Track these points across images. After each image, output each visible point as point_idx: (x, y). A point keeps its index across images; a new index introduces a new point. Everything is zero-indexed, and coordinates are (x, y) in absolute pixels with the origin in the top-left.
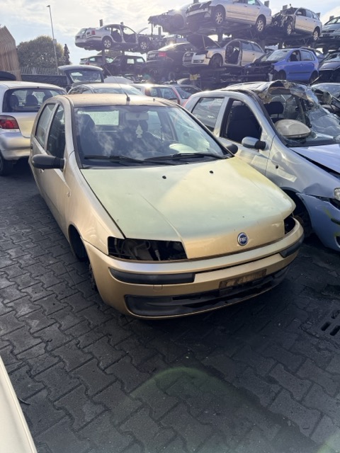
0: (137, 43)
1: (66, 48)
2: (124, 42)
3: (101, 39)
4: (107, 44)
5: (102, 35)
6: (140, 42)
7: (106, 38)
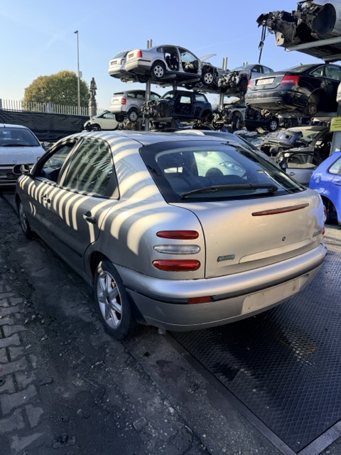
0: (200, 73)
1: (93, 82)
2: (181, 71)
3: (150, 64)
4: (159, 72)
5: (152, 58)
6: (204, 73)
7: (158, 62)
